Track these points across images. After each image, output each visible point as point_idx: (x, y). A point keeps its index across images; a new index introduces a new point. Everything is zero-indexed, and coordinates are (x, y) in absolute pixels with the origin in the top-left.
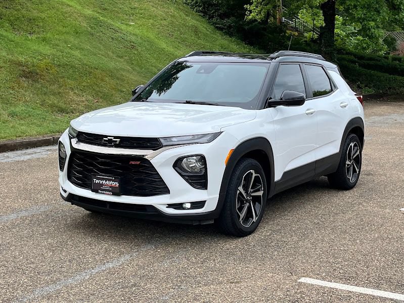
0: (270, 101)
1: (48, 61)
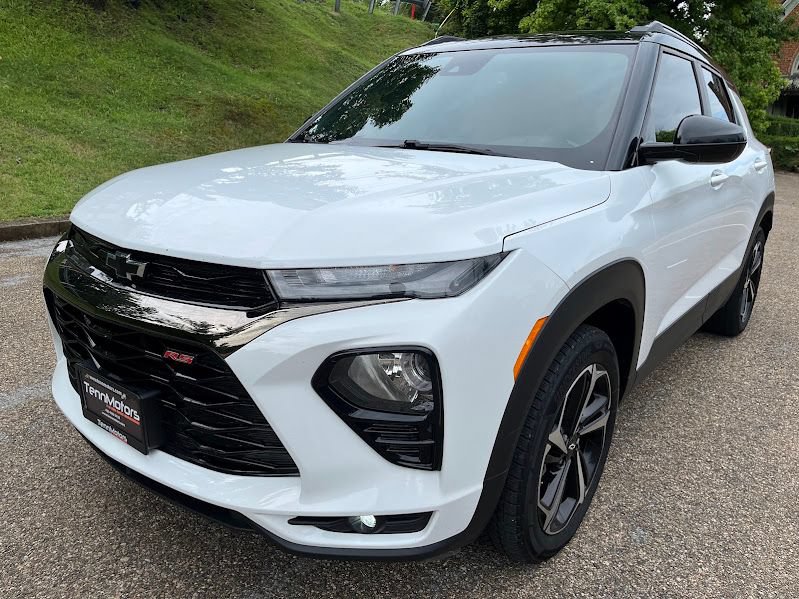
0: (642, 145)
1: (266, 101)
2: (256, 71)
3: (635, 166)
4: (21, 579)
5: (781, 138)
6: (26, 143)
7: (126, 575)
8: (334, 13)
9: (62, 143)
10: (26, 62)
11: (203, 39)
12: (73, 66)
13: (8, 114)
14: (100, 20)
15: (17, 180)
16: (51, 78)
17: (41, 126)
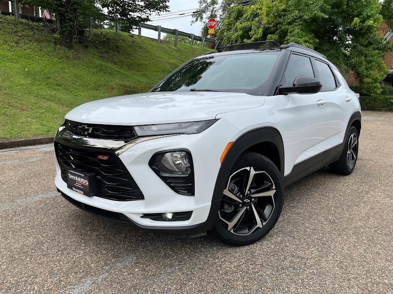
0: (280, 87)
1: (143, 85)
2: (139, 73)
3: (277, 95)
4: (43, 250)
5: (388, 97)
6: (38, 105)
7: (84, 249)
8: (174, 48)
9: (53, 105)
10: (38, 71)
11: (116, 60)
12: (59, 73)
13: (30, 93)
14: (71, 53)
15: (34, 120)
16: (49, 78)
17: (44, 98)
